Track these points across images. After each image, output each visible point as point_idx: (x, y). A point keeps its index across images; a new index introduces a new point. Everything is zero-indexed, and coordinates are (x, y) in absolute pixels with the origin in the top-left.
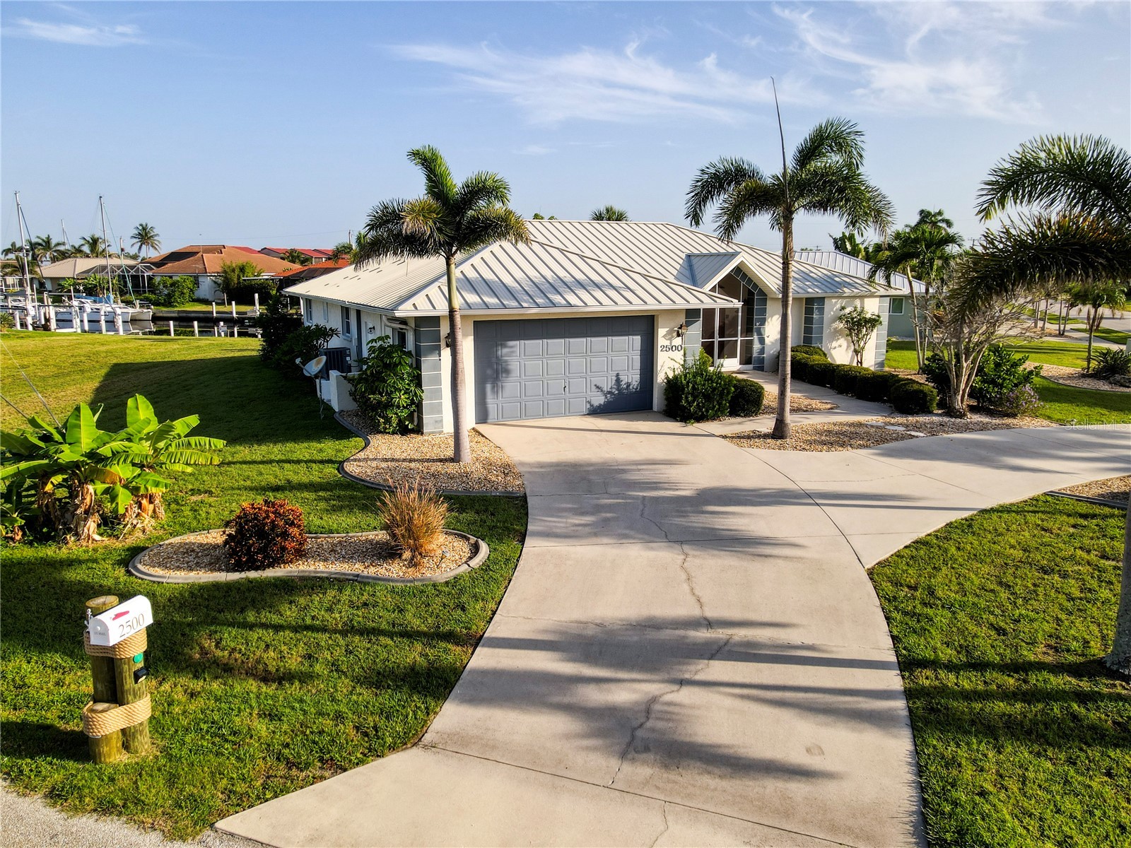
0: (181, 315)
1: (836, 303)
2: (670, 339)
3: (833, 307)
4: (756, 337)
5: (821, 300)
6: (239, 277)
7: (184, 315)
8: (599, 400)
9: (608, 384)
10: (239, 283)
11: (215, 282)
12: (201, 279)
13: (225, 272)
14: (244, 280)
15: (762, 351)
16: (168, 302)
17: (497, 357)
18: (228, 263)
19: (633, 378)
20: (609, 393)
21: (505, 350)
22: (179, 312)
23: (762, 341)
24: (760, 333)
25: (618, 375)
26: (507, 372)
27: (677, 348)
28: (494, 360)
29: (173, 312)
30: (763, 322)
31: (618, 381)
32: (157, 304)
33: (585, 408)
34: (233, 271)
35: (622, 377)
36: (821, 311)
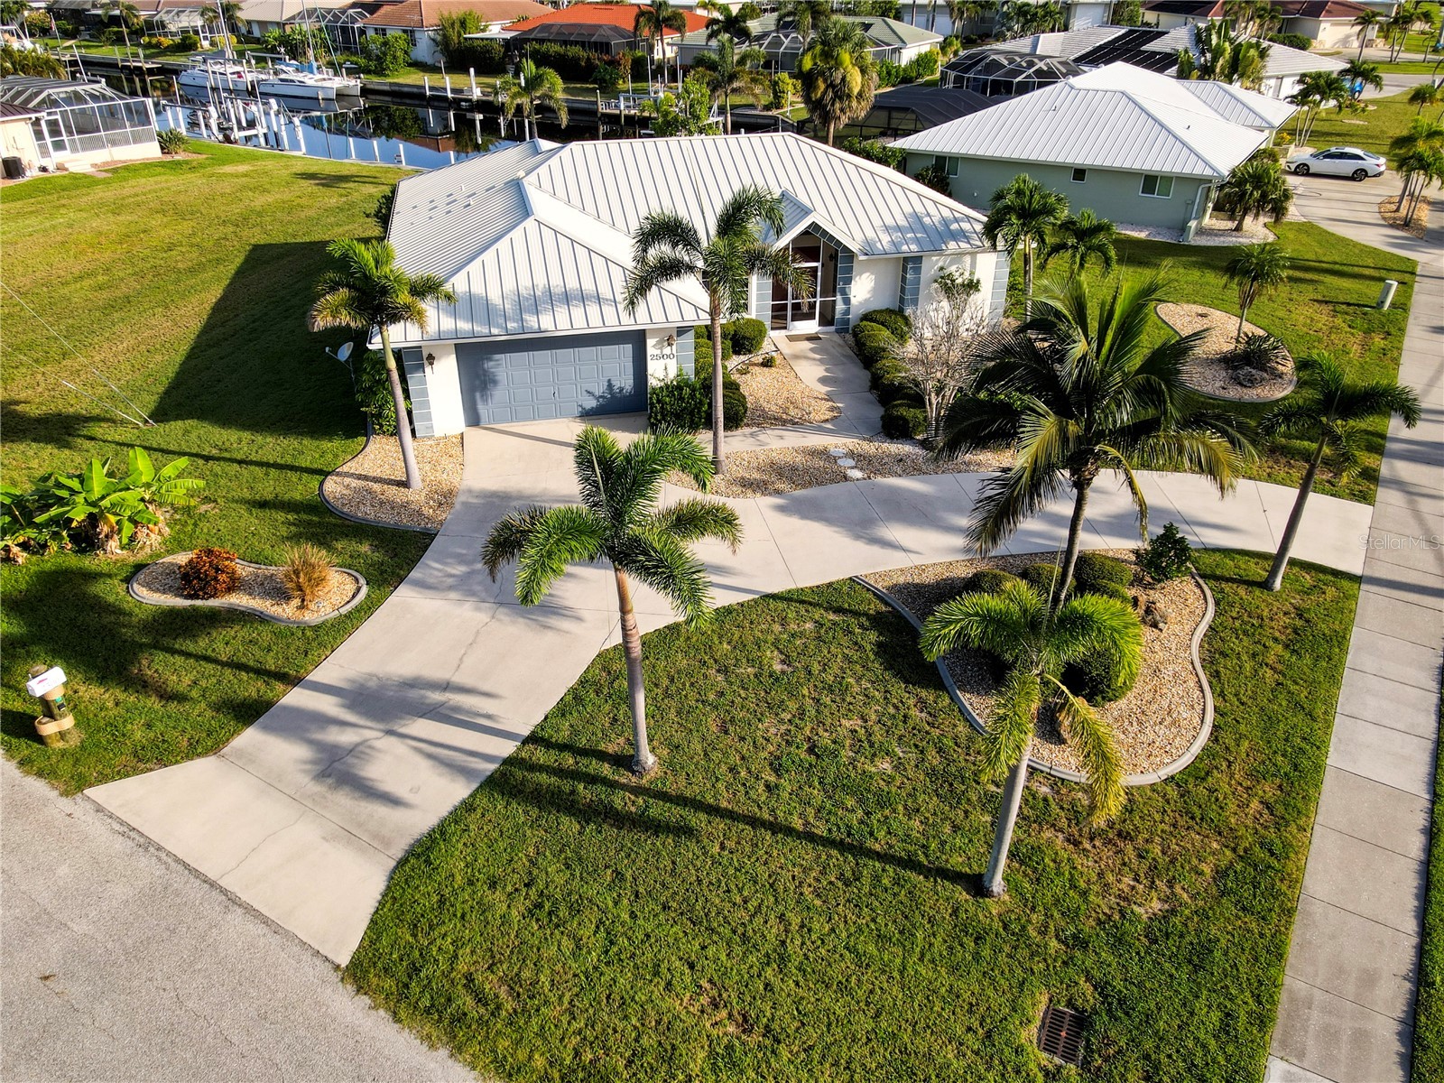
0: (393, 88)
1: (937, 261)
2: (661, 349)
3: (931, 266)
4: (839, 298)
5: (917, 260)
6: (459, 35)
7: (397, 88)
8: (591, 403)
9: (600, 389)
10: (459, 43)
11: (433, 40)
12: (417, 35)
13: (444, 28)
14: (465, 39)
15: (847, 312)
16: (380, 72)
17: (484, 370)
18: (446, 14)
19: (626, 382)
20: (601, 397)
21: (491, 363)
22: (391, 84)
23: (847, 301)
24: (844, 293)
25: (609, 381)
26: (495, 382)
27: (668, 356)
28: (481, 372)
29: (385, 84)
30: (849, 281)
31: (610, 385)
32: (367, 72)
33: (577, 411)
34: (453, 24)
35: (613, 383)
36: (918, 270)
